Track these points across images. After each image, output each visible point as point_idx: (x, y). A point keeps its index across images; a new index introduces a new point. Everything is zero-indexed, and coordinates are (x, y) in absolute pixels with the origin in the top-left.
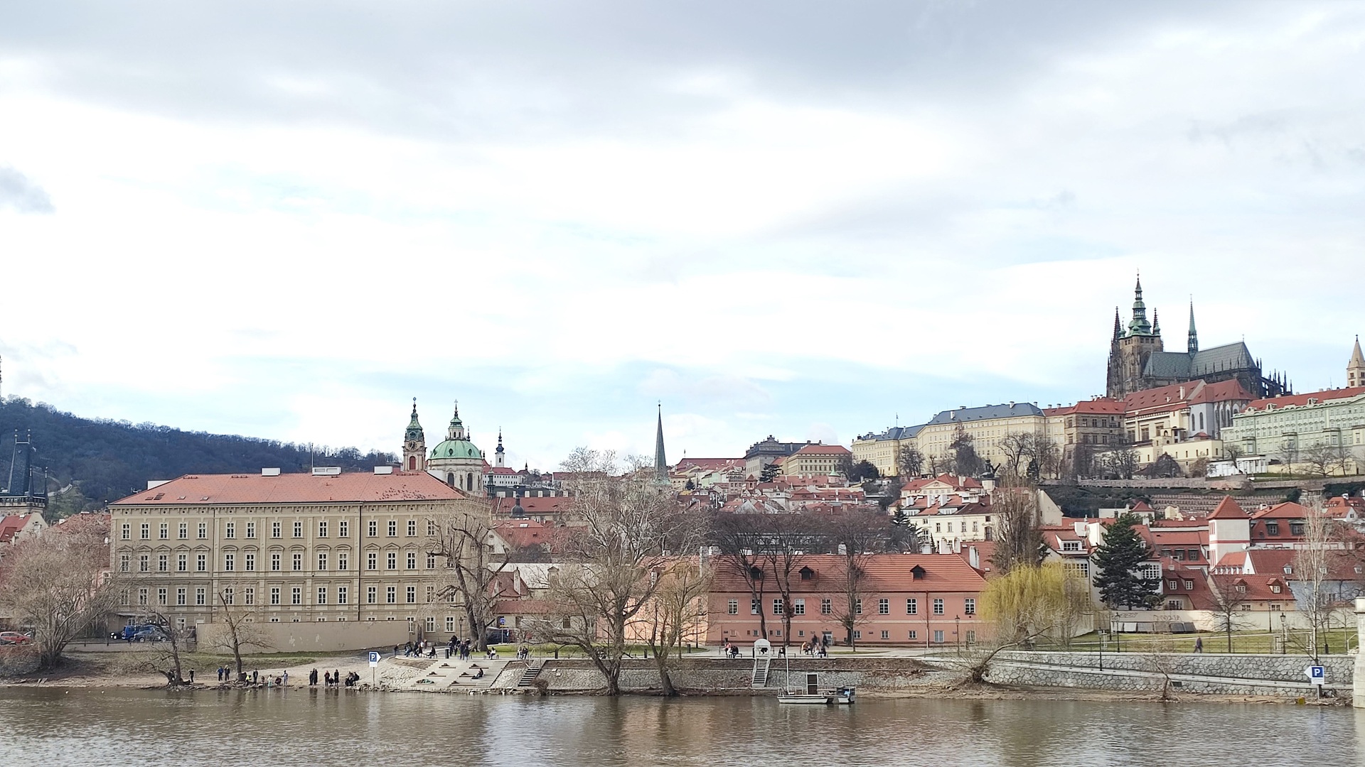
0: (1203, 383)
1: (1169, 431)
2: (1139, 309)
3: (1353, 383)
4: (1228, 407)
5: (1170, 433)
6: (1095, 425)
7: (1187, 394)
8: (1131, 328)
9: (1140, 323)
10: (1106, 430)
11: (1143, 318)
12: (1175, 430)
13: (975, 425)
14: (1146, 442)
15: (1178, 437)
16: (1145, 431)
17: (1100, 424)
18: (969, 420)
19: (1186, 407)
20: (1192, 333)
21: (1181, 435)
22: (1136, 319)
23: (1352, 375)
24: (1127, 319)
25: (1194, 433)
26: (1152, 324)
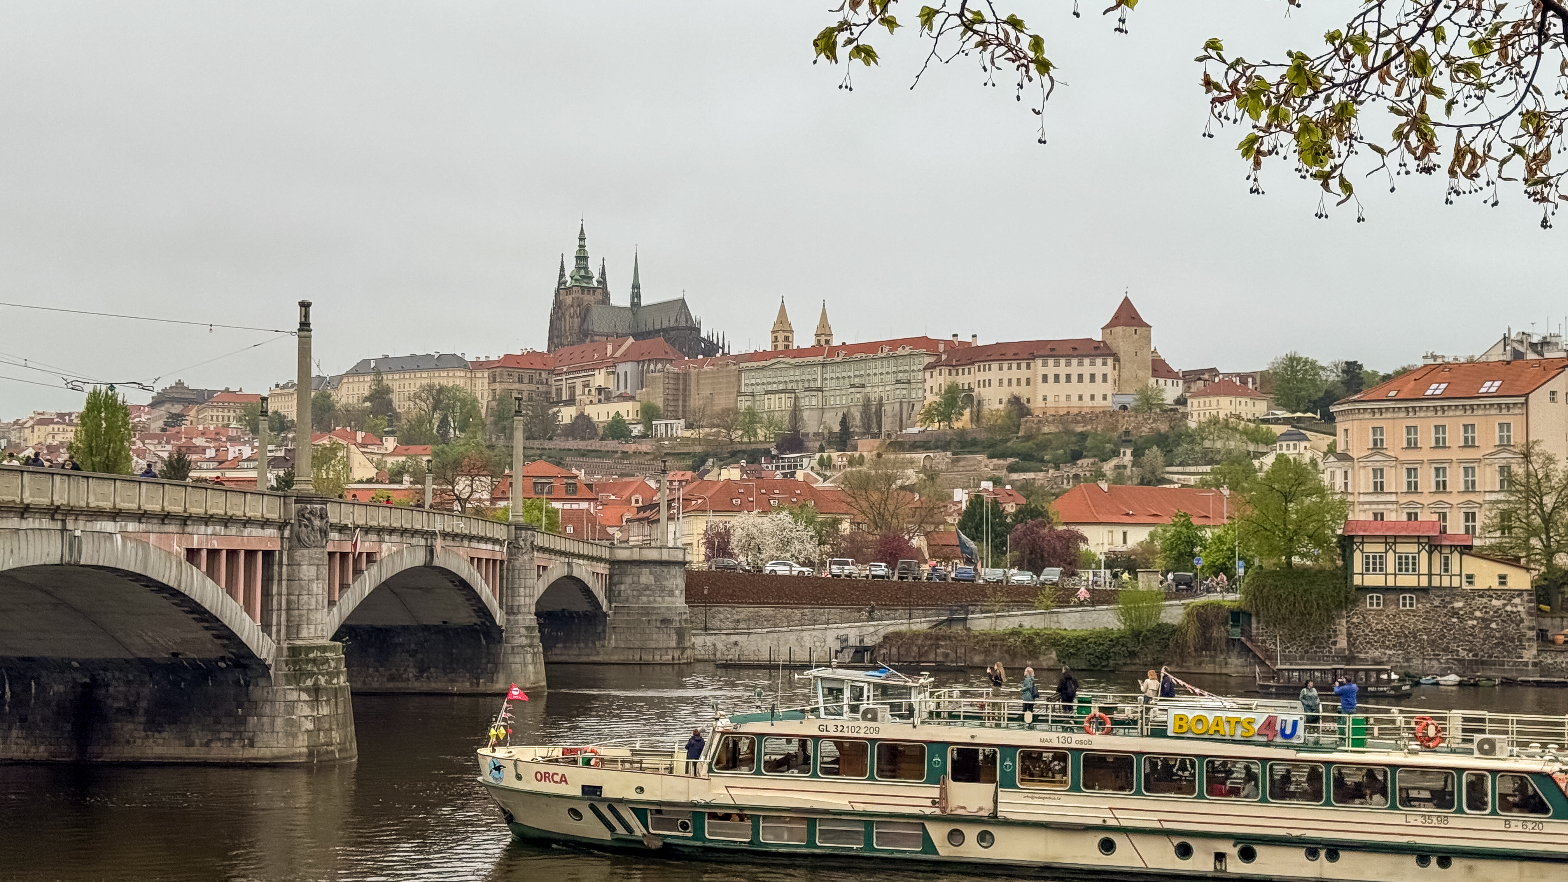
0: (631, 340)
1: (593, 390)
2: (582, 258)
4: (652, 367)
5: (593, 392)
6: (521, 381)
7: (614, 352)
8: (572, 277)
9: (582, 273)
10: (533, 387)
11: (586, 268)
13: (396, 376)
14: (571, 402)
15: (602, 397)
16: (572, 388)
17: (526, 380)
18: (391, 371)
19: (611, 365)
20: (636, 287)
21: (605, 396)
22: (578, 268)
23: (776, 337)
25: (618, 393)
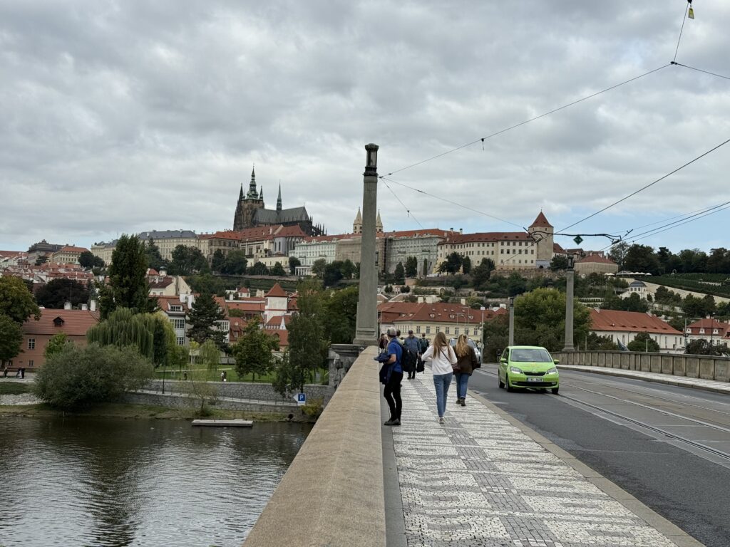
0: (282, 226)
1: (263, 251)
2: (253, 185)
3: (356, 232)
4: (293, 240)
6: (225, 245)
7: (273, 232)
8: (248, 195)
9: (253, 193)
10: (231, 248)
11: (255, 190)
12: (266, 251)
13: (160, 241)
14: (251, 256)
16: (251, 250)
17: (227, 245)
18: (157, 238)
19: (272, 239)
20: (279, 200)
21: (268, 253)
22: (251, 190)
23: (356, 228)
24: (247, 190)
25: (275, 252)
26: (259, 193)
